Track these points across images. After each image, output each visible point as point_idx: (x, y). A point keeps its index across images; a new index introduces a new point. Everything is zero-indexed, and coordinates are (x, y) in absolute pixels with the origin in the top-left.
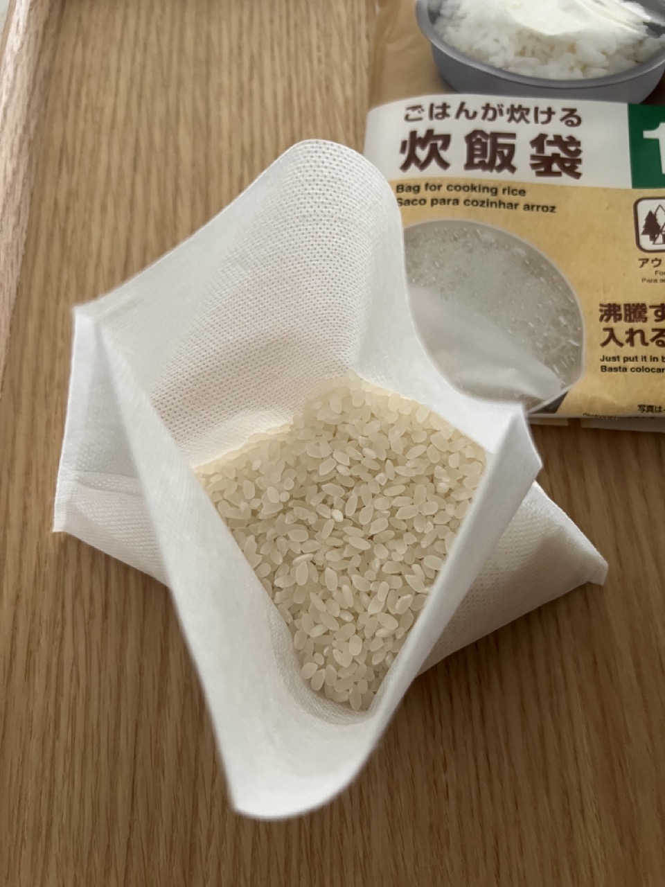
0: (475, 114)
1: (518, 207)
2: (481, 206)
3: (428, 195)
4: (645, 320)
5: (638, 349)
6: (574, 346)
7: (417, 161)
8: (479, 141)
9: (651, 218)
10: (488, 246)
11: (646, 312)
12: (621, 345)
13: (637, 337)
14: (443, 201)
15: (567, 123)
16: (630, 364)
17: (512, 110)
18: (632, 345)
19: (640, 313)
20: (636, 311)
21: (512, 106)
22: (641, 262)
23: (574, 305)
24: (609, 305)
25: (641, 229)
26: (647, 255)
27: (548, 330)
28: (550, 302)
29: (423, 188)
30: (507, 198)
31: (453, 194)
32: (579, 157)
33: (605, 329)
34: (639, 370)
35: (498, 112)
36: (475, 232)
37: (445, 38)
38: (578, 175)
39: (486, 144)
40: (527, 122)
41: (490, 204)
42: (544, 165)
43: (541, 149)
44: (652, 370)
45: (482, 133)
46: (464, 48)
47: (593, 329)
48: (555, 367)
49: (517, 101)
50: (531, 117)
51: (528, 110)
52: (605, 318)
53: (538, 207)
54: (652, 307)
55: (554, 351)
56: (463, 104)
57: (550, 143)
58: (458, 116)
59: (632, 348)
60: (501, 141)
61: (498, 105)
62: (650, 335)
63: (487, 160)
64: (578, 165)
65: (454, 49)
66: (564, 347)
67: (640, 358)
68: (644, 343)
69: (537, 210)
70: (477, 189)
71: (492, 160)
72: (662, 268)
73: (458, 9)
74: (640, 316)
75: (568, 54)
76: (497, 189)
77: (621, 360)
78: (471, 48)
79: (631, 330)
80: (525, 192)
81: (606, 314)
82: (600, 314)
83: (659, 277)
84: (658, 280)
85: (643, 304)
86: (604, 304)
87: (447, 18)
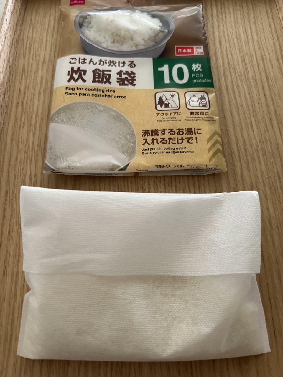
0: (96, 63)
1: (112, 97)
2: (98, 96)
3: (78, 92)
4: (158, 135)
5: (156, 146)
6: (133, 146)
7: (74, 79)
8: (97, 73)
9: (161, 99)
10: (100, 111)
11: (158, 132)
12: (149, 144)
13: (155, 141)
14: (84, 94)
15: (130, 67)
16: (152, 151)
17: (110, 62)
18: (153, 144)
19: (156, 133)
20: (155, 132)
21: (110, 61)
22: (157, 115)
23: (133, 131)
24: (146, 131)
25: (157, 103)
26: (159, 112)
27: (123, 141)
28: (124, 131)
29: (76, 89)
30: (108, 94)
31: (87, 92)
32: (135, 78)
33: (144, 139)
34: (156, 153)
35: (104, 63)
36: (96, 106)
37: (85, 34)
38: (134, 85)
39: (100, 74)
40: (116, 66)
41: (102, 96)
42: (121, 82)
43: (121, 76)
44: (160, 153)
45: (99, 70)
46: (92, 39)
47: (139, 139)
48: (126, 154)
49: (112, 59)
50: (117, 65)
51: (116, 62)
52: (144, 135)
53: (120, 97)
54: (160, 130)
55: (125, 148)
56: (91, 59)
57: (124, 74)
58: (89, 63)
59: (153, 145)
60: (105, 73)
61: (105, 60)
62: (159, 140)
63: (100, 80)
64: (135, 82)
65: (88, 39)
66: (129, 147)
67: (156, 149)
68: (158, 143)
69: (119, 98)
70: (97, 90)
71: (103, 79)
72: (164, 116)
73: (90, 23)
74: (156, 134)
75: (130, 41)
76: (104, 90)
77: (149, 149)
78: (95, 40)
79: (153, 139)
80: (115, 91)
81: (144, 134)
82: (142, 134)
83: (163, 120)
84: (163, 121)
85: (157, 130)
86: (144, 130)
87: (86, 27)
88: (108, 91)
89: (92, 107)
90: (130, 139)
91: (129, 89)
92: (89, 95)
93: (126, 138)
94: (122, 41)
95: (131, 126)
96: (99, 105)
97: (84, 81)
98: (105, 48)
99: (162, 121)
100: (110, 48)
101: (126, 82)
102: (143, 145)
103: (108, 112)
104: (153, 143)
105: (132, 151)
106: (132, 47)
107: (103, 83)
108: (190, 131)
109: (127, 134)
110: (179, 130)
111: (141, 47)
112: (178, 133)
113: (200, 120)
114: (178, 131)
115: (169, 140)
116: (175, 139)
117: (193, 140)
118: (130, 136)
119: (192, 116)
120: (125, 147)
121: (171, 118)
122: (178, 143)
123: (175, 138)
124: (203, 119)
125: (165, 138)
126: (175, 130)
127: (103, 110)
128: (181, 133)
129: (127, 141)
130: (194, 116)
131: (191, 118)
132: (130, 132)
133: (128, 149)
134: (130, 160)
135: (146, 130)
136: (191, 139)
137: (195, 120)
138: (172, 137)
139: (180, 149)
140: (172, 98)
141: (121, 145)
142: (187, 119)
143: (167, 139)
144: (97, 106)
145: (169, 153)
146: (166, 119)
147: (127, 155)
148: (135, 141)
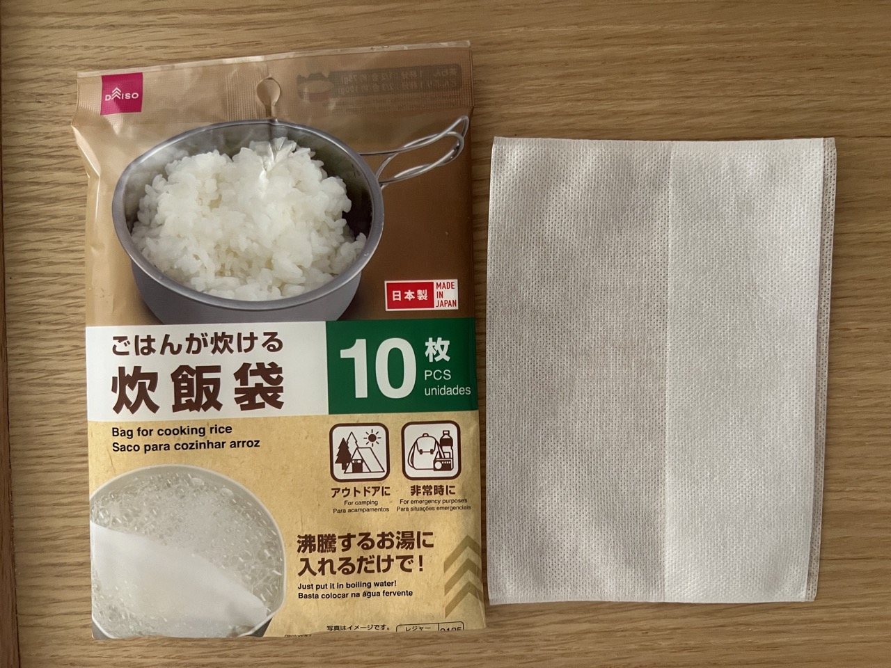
0: (180, 346)
1: (225, 445)
2: (191, 448)
4: (335, 550)
5: (328, 578)
7: (128, 403)
8: (185, 379)
9: (344, 445)
13: (327, 566)
14: (156, 447)
15: (268, 348)
16: (321, 592)
17: (216, 338)
19: (330, 543)
20: (327, 542)
21: (216, 335)
22: (334, 492)
25: (335, 458)
26: (339, 485)
29: (135, 433)
30: (214, 438)
31: (164, 440)
32: (281, 385)
33: (302, 560)
34: (328, 596)
35: (202, 343)
38: (279, 405)
39: (192, 380)
40: (231, 351)
41: (199, 445)
42: (247, 399)
43: (244, 382)
44: (338, 596)
45: (187, 368)
47: (292, 558)
49: (220, 328)
50: (234, 346)
51: (231, 337)
52: (302, 548)
53: (244, 442)
54: (340, 537)
56: (167, 337)
57: (254, 373)
59: (323, 577)
61: (202, 334)
62: (337, 564)
63: (194, 399)
64: (280, 394)
67: (329, 586)
68: (333, 572)
69: (243, 446)
70: (186, 431)
71: (199, 398)
72: (351, 498)
73: (156, 211)
74: (331, 546)
75: (265, 271)
76: (204, 429)
77: (315, 587)
78: (172, 268)
79: (323, 559)
80: (231, 429)
81: (303, 545)
82: (298, 545)
83: (347, 507)
84: (347, 511)
85: (334, 535)
86: (301, 535)
87: (145, 225)
88: (214, 430)
89: (177, 479)
90: (270, 558)
91: (266, 418)
92: (167, 447)
93: (261, 557)
94: (242, 270)
95: (271, 524)
96: (196, 473)
97: (154, 408)
98: (201, 294)
99: (345, 511)
100: (213, 293)
101: (259, 399)
102: (300, 574)
103: (216, 488)
104: (322, 570)
105: (277, 588)
106: (270, 288)
107: (201, 410)
108: (407, 539)
109: (262, 544)
110: (383, 535)
111: (296, 290)
112: (381, 544)
113: (433, 509)
114: (381, 538)
115: (359, 563)
116: (372, 559)
117: (412, 561)
118: (269, 551)
119: (415, 497)
120: (260, 579)
121: (367, 503)
122: (379, 571)
123: (374, 557)
124: (441, 505)
125: (350, 559)
126: (373, 536)
127: (203, 484)
128: (388, 544)
129: (263, 563)
130: (421, 497)
131: (412, 502)
132: (269, 541)
133: (265, 583)
134: (273, 611)
135: (306, 535)
136: (409, 560)
137: (421, 509)
138: (367, 554)
139: (382, 584)
140: (370, 443)
141: (249, 575)
142: (402, 505)
143: (354, 561)
144: (189, 475)
145: (358, 595)
146: (354, 507)
147: (264, 600)
148: (283, 563)
